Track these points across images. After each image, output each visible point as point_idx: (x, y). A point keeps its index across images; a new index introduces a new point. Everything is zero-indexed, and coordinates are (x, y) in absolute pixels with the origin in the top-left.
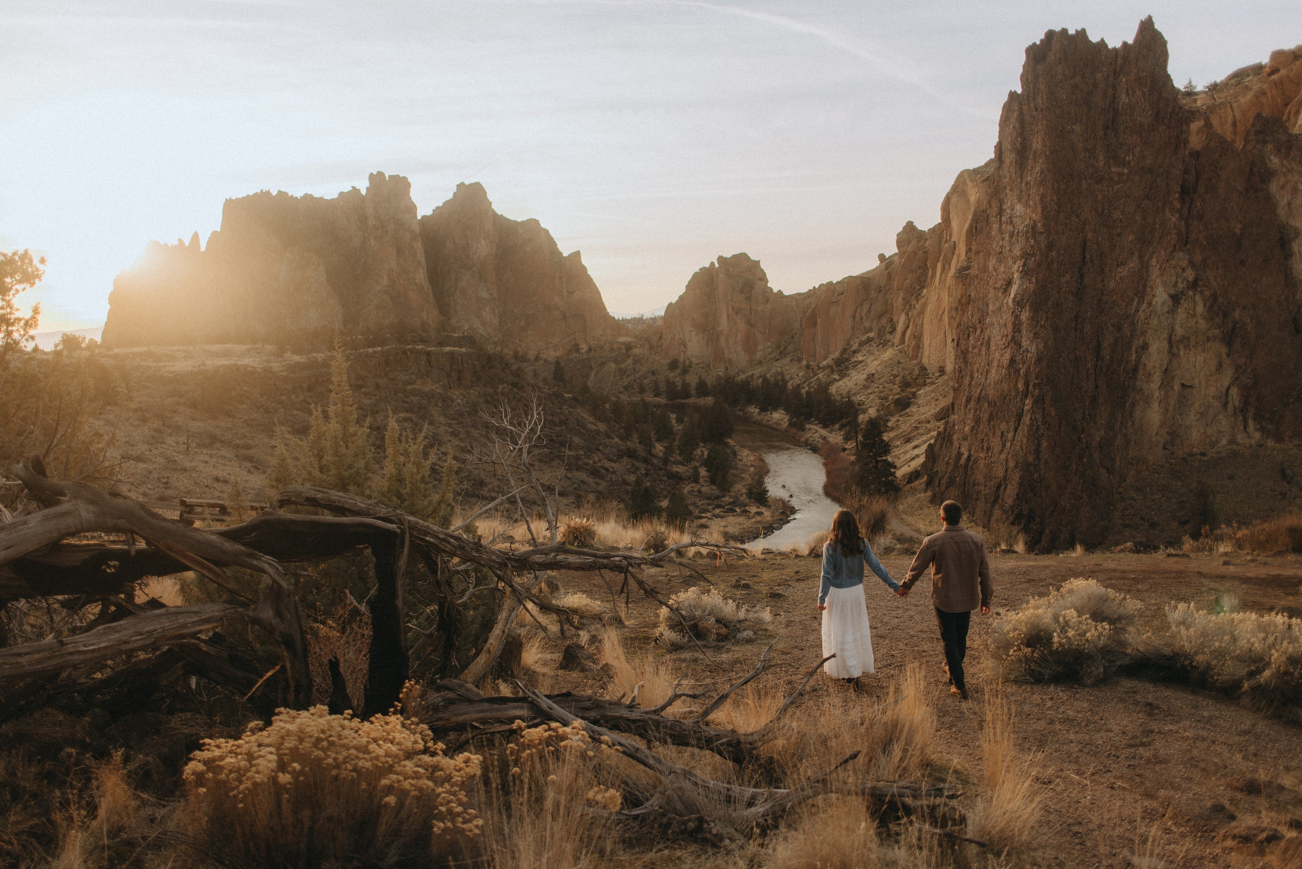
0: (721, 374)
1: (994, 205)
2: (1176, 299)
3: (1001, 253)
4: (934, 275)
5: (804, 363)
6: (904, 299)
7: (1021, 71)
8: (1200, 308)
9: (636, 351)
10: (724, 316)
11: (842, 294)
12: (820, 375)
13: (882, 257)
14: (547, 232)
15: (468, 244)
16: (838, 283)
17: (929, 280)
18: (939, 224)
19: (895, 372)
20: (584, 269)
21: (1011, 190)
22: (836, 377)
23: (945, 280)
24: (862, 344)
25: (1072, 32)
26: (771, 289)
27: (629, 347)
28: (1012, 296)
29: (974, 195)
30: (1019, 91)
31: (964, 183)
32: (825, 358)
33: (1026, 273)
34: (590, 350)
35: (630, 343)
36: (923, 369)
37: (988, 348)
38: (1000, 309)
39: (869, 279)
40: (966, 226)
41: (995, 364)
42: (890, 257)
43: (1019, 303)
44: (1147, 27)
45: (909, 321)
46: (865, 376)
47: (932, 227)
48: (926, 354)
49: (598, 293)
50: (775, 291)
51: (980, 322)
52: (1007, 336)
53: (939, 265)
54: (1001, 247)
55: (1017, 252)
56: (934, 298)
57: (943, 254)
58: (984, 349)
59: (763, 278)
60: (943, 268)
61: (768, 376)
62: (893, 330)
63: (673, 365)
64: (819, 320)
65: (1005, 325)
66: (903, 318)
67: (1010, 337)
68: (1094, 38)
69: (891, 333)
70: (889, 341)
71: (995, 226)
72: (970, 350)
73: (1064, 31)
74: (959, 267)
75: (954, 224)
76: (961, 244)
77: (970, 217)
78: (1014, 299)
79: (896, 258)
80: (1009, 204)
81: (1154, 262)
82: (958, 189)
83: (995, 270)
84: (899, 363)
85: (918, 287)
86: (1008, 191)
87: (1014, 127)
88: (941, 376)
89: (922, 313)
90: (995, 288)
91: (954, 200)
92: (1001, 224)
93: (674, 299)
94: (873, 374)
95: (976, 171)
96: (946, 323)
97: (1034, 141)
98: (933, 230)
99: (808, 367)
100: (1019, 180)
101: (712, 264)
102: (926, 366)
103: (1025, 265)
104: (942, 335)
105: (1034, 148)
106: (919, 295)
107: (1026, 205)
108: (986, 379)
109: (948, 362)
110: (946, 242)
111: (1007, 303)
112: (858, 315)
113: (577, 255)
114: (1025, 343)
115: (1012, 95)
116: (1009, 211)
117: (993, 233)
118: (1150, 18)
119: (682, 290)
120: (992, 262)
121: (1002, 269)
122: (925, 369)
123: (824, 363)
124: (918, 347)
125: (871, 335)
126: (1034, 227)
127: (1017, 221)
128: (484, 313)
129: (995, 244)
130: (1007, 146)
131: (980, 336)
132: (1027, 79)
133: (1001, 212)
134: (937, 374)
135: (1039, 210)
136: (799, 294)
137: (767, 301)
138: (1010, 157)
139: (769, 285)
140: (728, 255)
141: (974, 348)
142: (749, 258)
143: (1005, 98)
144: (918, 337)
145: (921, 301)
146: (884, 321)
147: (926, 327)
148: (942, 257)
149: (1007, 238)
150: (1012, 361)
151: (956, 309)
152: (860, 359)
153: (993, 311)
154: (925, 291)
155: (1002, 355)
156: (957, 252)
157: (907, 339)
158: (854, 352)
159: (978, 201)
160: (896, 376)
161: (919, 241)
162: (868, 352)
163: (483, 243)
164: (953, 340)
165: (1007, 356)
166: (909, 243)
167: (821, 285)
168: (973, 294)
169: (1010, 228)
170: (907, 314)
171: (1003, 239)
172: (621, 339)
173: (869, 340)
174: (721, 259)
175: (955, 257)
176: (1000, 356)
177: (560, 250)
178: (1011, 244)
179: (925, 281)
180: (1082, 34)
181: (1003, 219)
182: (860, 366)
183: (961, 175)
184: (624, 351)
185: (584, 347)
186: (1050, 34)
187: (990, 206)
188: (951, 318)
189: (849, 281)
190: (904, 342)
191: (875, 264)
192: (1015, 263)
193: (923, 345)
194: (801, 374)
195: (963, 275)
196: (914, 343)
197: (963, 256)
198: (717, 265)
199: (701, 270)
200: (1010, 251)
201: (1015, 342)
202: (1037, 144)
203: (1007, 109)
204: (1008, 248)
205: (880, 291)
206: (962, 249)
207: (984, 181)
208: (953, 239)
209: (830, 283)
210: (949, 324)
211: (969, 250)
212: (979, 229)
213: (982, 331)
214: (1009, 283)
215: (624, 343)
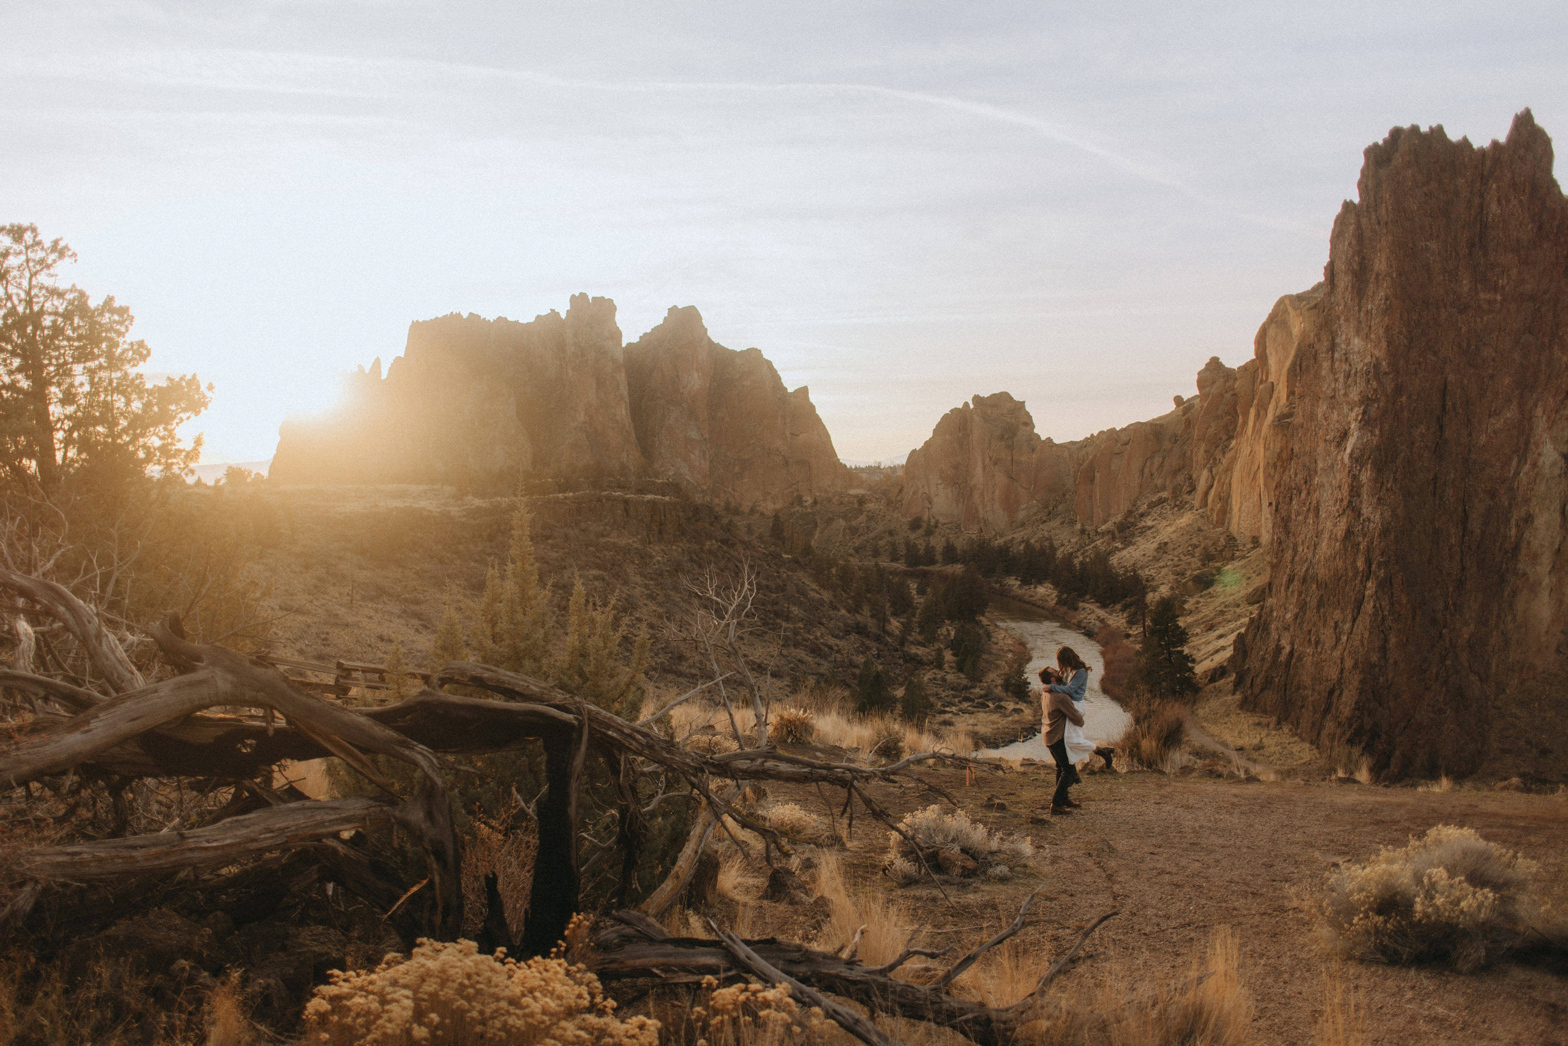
0: (974, 536)
1: (1324, 337)
3: (1333, 397)
4: (1245, 423)
5: (1078, 526)
6: (1206, 451)
7: (1358, 176)
9: (871, 506)
10: (980, 468)
11: (1127, 444)
12: (1098, 542)
13: (1178, 400)
14: (769, 364)
15: (678, 376)
16: (1122, 430)
17: (1239, 429)
18: (1253, 361)
19: (1195, 541)
20: (812, 407)
21: (1347, 320)
22: (1120, 546)
23: (1260, 431)
24: (1152, 506)
25: (1424, 129)
26: (1038, 436)
27: (862, 501)
28: (1348, 450)
29: (1298, 326)
30: (1356, 200)
31: (1286, 311)
32: (1105, 522)
33: (1366, 422)
34: (815, 502)
35: (863, 496)
36: (1231, 539)
37: (1317, 516)
38: (1332, 466)
39: (1162, 426)
40: (1288, 363)
41: (1326, 535)
42: (1189, 400)
43: (1358, 459)
44: (1523, 122)
45: (1213, 478)
46: (1155, 545)
47: (1243, 364)
48: (1235, 520)
49: (828, 436)
50: (1043, 438)
51: (1306, 482)
52: (1342, 500)
53: (1252, 412)
54: (1334, 390)
55: (1354, 395)
56: (1245, 450)
57: (1257, 397)
58: (1311, 515)
59: (1028, 423)
60: (1258, 415)
61: (1032, 541)
62: (1193, 490)
63: (915, 525)
64: (1097, 475)
65: (1340, 487)
66: (1205, 473)
67: (1345, 503)
69: (1190, 492)
70: (1186, 503)
71: (1326, 365)
72: (1293, 517)
73: (1415, 129)
74: (1278, 413)
75: (1272, 361)
76: (1281, 385)
77: (1293, 353)
78: (1351, 455)
79: (1198, 400)
80: (1344, 337)
81: (1539, 412)
82: (1277, 318)
83: (1326, 419)
84: (1200, 530)
85: (1224, 438)
86: (1342, 322)
87: (1350, 244)
88: (1254, 548)
89: (1229, 469)
90: (1326, 441)
91: (1271, 332)
92: (1333, 361)
93: (919, 445)
94: (1166, 544)
95: (1300, 298)
96: (1262, 481)
97: (1376, 260)
98: (1244, 368)
99: (1083, 531)
100: (1356, 308)
101: (966, 404)
102: (1236, 535)
103: (1364, 413)
104: (1256, 498)
105: (1376, 268)
106: (1227, 447)
107: (1367, 339)
108: (1314, 556)
109: (1263, 531)
110: (1262, 382)
111: (1342, 459)
112: (1146, 470)
113: (804, 391)
114: (1366, 511)
115: (1347, 205)
116: (1343, 346)
117: (1323, 373)
118: (1528, 111)
119: (929, 435)
120: (1322, 408)
121: (1335, 416)
122: (1234, 539)
123: (1103, 527)
124: (1225, 511)
125: (1164, 495)
126: (1377, 366)
127: (1354, 358)
128: (692, 456)
129: (1326, 385)
130: (1340, 266)
131: (1306, 499)
132: (1367, 186)
133: (1333, 348)
134: (1249, 546)
135: (1384, 344)
136: (1073, 443)
137: (1033, 450)
138: (1344, 281)
139: (1036, 431)
140: (985, 394)
141: (1298, 514)
142: (1011, 398)
143: (1338, 209)
144: (1225, 499)
145: (1229, 455)
146: (1180, 478)
147: (1234, 486)
148: (1255, 402)
149: (1341, 380)
150: (1349, 533)
151: (1275, 466)
152: (1150, 523)
153: (1324, 470)
154: (1234, 443)
155: (1335, 525)
156: (1275, 395)
157: (1210, 498)
158: (1142, 515)
159: (1304, 335)
160: (1196, 546)
161: (1225, 382)
162: (1160, 515)
163: (696, 375)
164: (1270, 504)
165: (1343, 525)
166: (1214, 383)
167: (1101, 433)
168: (1296, 448)
169: (1346, 367)
170: (1210, 471)
171: (1336, 380)
172: (853, 492)
173: (1161, 501)
174: (977, 399)
175: (1273, 401)
176: (1333, 526)
177: (785, 385)
178: (1347, 386)
179: (1235, 429)
180: (1438, 131)
181: (1336, 355)
182: (1149, 532)
183: (1281, 302)
184: (856, 506)
185: (808, 500)
186: (1396, 132)
187: (1319, 340)
188: (1268, 477)
189: (1137, 428)
190: (1206, 505)
191: (1170, 407)
192: (1352, 410)
193: (1231, 509)
194: (1073, 540)
195: (1283, 423)
196: (1219, 506)
197: (1283, 400)
198: (972, 406)
199: (952, 411)
200: (1346, 395)
201: (1352, 508)
202: (1380, 263)
203: (1341, 222)
204: (1342, 392)
205: (1176, 441)
206: (1282, 391)
207: (1311, 309)
208: (1270, 380)
209: (1113, 431)
210: (1265, 485)
211: (1291, 393)
212: (1304, 368)
213: (1308, 493)
214: (1344, 435)
215: (856, 496)
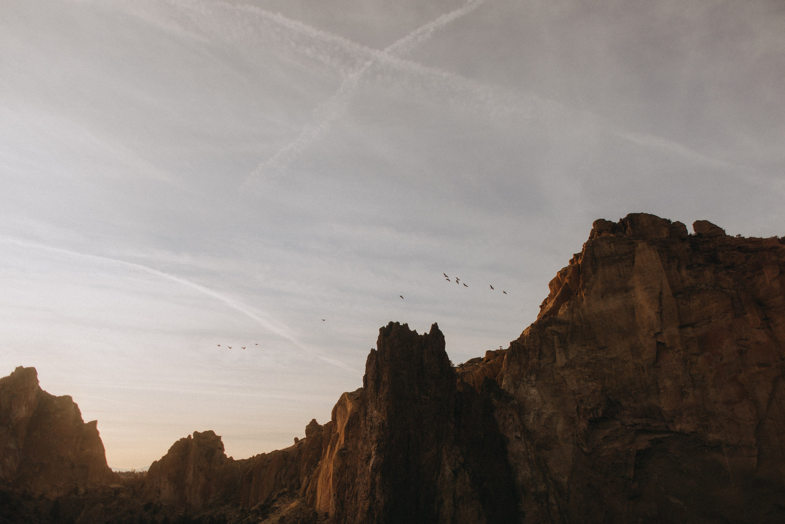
0: (181, 514)
1: (362, 409)
2: (455, 472)
3: (365, 438)
4: (326, 452)
5: (240, 508)
6: (307, 467)
7: (377, 339)
8: (468, 480)
9: (122, 495)
10: (191, 473)
11: (270, 461)
12: (250, 517)
13: (296, 440)
14: (76, 405)
15: (11, 409)
16: (269, 454)
17: (322, 456)
18: (330, 422)
19: (298, 516)
20: (97, 433)
21: (372, 402)
22: (260, 518)
23: (332, 456)
24: (279, 495)
25: (401, 324)
26: (225, 455)
27: (117, 491)
28: (371, 465)
29: (350, 407)
30: (376, 349)
31: (345, 399)
32: (255, 505)
33: (378, 452)
34: (86, 492)
35: (119, 488)
36: (316, 514)
37: (356, 499)
38: (364, 473)
39: (287, 452)
40: (345, 425)
41: (360, 510)
42: (301, 440)
43: (374, 469)
44: (435, 327)
45: (309, 481)
46: (278, 518)
47: (326, 423)
48: (318, 503)
49: (103, 450)
50: (228, 457)
51: (352, 482)
52: (367, 491)
53: (329, 447)
54: (366, 434)
55: (374, 438)
56: (325, 466)
57: (331, 440)
58: (354, 499)
59: (222, 448)
60: (331, 449)
61: (215, 517)
62: (299, 486)
63: (148, 507)
64: (254, 478)
65: (367, 484)
66: (306, 478)
67: (369, 492)
68: (412, 329)
69: (298, 489)
70: (296, 494)
71: (363, 422)
72: (346, 499)
73: (398, 323)
74: (340, 448)
75: (339, 423)
76: (342, 435)
77: (347, 419)
78: (372, 467)
79: (305, 441)
80: (370, 410)
81: (444, 451)
82: (341, 403)
83: (362, 449)
84: (301, 509)
85: (316, 460)
86: (370, 402)
87: (373, 368)
88: (326, 519)
89: (317, 476)
90: (361, 460)
91: (339, 409)
92: (365, 421)
93: (158, 458)
94: (284, 517)
95: (351, 394)
96: (331, 483)
97: (384, 376)
98: (326, 425)
99: (242, 511)
100: (376, 397)
101: (190, 436)
102: (318, 512)
103: (378, 446)
104: (328, 491)
105: (383, 380)
106: (316, 465)
107: (379, 411)
108: (354, 520)
109: (330, 509)
110: (334, 433)
111: (368, 469)
112: (278, 476)
113: (94, 423)
114: (378, 496)
115: (373, 350)
116: (370, 414)
117: (362, 426)
118: (436, 324)
119: (165, 452)
120: (360, 443)
121: (366, 448)
123: (254, 508)
124: (314, 499)
125: (286, 489)
126: (383, 424)
127: (374, 420)
128: (7, 460)
129: (362, 432)
130: (369, 377)
131: (351, 491)
132: (380, 344)
133: (366, 414)
134: (324, 518)
135: (386, 414)
136: (243, 460)
137: (222, 463)
138: (371, 383)
139: (225, 453)
140: (201, 431)
141: (348, 499)
142: (214, 434)
143: (369, 352)
144: (314, 492)
145: (317, 469)
146: (294, 481)
147: (319, 486)
148: (331, 442)
149: (369, 430)
150: (370, 508)
151: (337, 475)
152: (277, 506)
153: (360, 475)
154: (320, 462)
155: (364, 504)
156: (339, 439)
157: (307, 493)
158: (274, 501)
159: (352, 410)
160: (298, 518)
161: (318, 431)
162: (283, 501)
163: (24, 408)
164: (334, 495)
165: (367, 504)
166: (313, 431)
167: (258, 455)
168: (348, 464)
169: (371, 424)
170: (308, 477)
171: (367, 430)
172: (113, 486)
173: (284, 493)
174: (196, 434)
175: (338, 442)
176: (363, 504)
177: (83, 419)
178: (371, 433)
179: (321, 455)
180: (406, 326)
181: (367, 418)
182: (276, 511)
183: (344, 395)
184: (113, 495)
185: (82, 490)
186: (391, 324)
187: (360, 410)
188: (334, 480)
189: (276, 453)
190: (305, 495)
191: (292, 443)
192: (373, 445)
193: (317, 498)
194: (237, 516)
195: (342, 454)
196: (311, 496)
197: (343, 442)
198: (192, 437)
199: (181, 440)
200: (370, 437)
201: (371, 495)
202: (385, 378)
203: (370, 357)
204: (369, 436)
205: (294, 461)
206: (342, 438)
207: (355, 400)
208: (337, 432)
209: (264, 454)
210: (333, 484)
211: (346, 438)
212: (353, 423)
213: (353, 488)
214: (369, 457)
215: (113, 489)
